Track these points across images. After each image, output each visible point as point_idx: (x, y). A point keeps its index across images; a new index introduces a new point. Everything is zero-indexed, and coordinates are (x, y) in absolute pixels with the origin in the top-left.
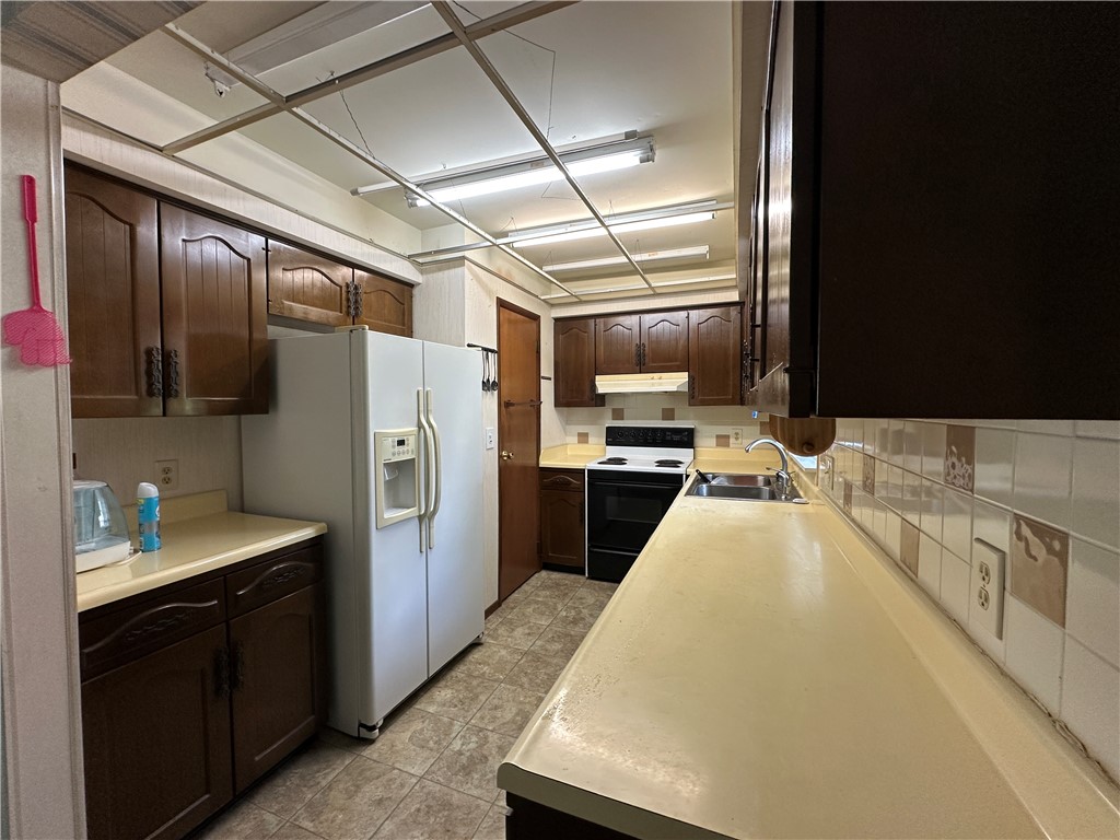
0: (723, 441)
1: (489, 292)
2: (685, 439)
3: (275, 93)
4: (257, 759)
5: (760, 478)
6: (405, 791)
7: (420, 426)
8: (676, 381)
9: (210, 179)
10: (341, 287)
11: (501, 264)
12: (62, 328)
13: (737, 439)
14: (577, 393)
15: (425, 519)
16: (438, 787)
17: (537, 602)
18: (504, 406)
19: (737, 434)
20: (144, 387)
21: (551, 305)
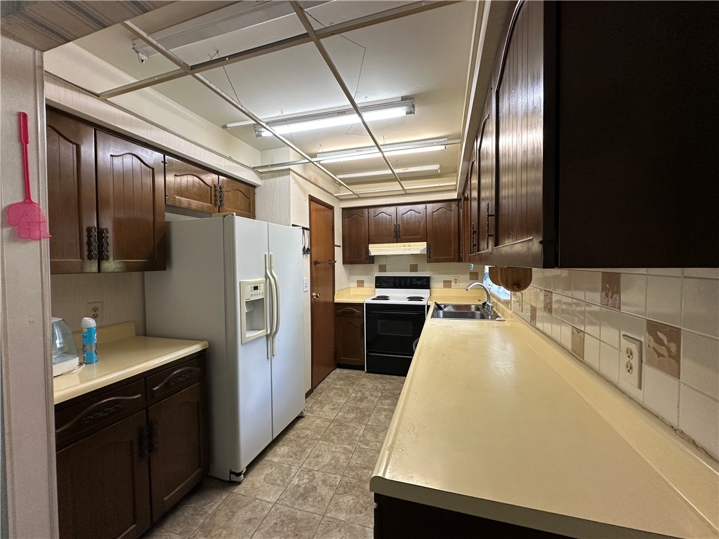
0: (447, 284)
1: (304, 191)
2: (424, 283)
3: (184, 63)
4: (166, 499)
5: (473, 306)
6: (266, 512)
7: (267, 277)
8: (419, 248)
9: (129, 115)
10: (211, 187)
11: (311, 173)
12: (44, 215)
13: (456, 283)
14: (357, 255)
15: (270, 337)
16: (287, 508)
17: (336, 389)
18: (314, 263)
19: (456, 280)
20: (86, 253)
21: (341, 200)
